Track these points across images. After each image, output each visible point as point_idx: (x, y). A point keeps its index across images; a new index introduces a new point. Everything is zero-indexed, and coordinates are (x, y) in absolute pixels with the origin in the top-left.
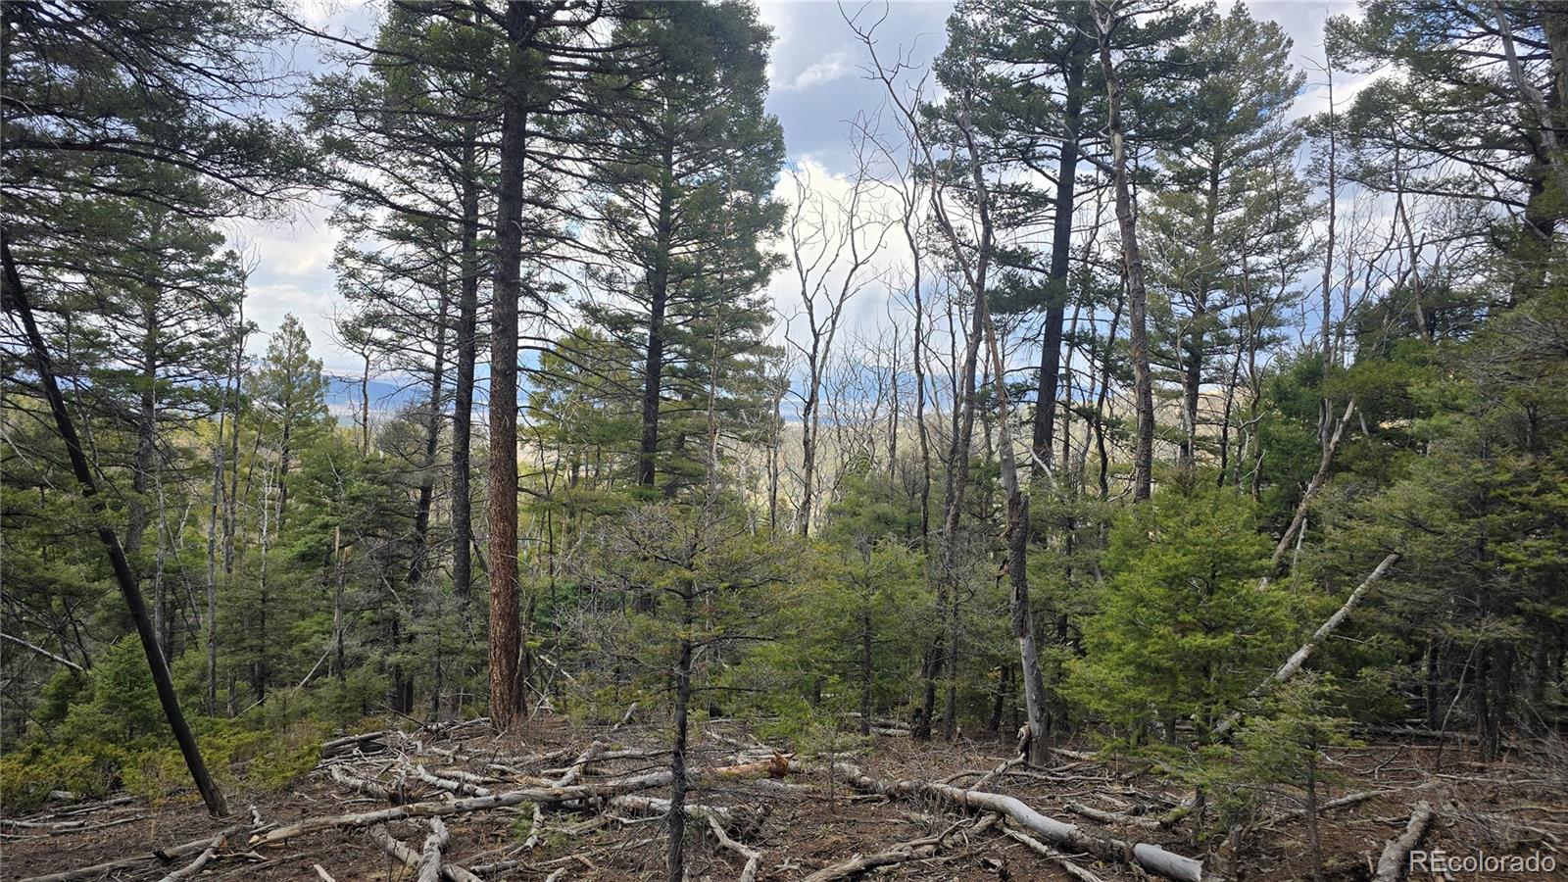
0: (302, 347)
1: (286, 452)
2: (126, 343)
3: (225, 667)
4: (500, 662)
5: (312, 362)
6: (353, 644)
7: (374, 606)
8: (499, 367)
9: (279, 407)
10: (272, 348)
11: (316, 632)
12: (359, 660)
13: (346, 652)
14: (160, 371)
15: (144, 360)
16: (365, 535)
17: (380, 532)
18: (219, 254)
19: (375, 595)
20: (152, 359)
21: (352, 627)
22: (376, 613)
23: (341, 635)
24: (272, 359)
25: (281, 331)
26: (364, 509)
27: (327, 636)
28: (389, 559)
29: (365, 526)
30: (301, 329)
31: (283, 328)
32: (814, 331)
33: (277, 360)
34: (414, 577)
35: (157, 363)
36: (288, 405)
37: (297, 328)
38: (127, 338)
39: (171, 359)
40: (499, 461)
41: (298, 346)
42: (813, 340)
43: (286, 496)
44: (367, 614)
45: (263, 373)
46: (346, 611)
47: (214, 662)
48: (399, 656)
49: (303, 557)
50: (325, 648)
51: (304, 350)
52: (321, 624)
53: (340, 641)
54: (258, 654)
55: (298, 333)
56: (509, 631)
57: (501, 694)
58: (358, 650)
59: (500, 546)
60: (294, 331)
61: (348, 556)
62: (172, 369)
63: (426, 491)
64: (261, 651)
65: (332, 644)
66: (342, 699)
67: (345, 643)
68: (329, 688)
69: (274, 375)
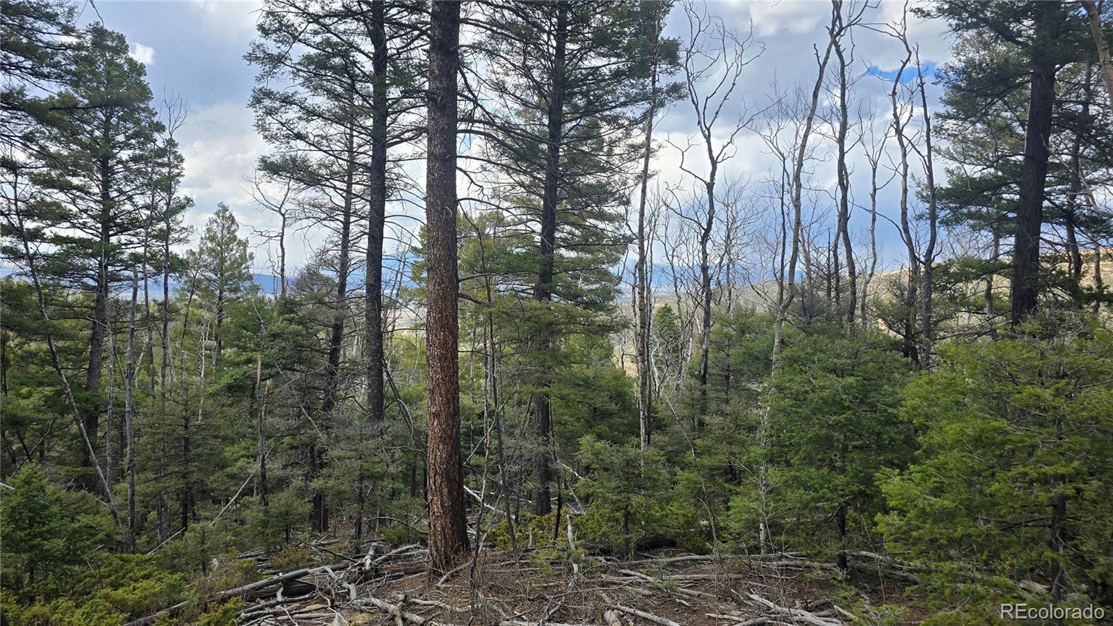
0: (232, 229)
1: (221, 311)
2: (85, 216)
3: (146, 495)
4: (441, 491)
5: (240, 241)
6: (275, 468)
7: (293, 432)
8: (437, 151)
9: (214, 277)
10: (209, 230)
11: (242, 456)
12: (282, 483)
13: (268, 474)
14: (114, 240)
15: (100, 230)
16: (284, 368)
17: (296, 367)
18: (160, 140)
19: (294, 423)
20: (106, 228)
21: (274, 452)
22: (295, 439)
23: (263, 459)
24: (208, 239)
25: (215, 217)
26: (283, 344)
27: (251, 460)
28: (306, 390)
29: (284, 361)
30: (231, 215)
31: (217, 214)
32: (711, 157)
33: (212, 239)
34: (328, 406)
35: (111, 233)
36: (222, 275)
37: (228, 214)
38: (85, 211)
39: (123, 229)
40: (438, 260)
41: (229, 228)
42: (710, 168)
43: (220, 347)
44: (287, 440)
45: (201, 250)
46: (269, 437)
47: (133, 491)
48: (321, 482)
49: (230, 388)
50: (250, 471)
51: (234, 232)
52: (247, 449)
53: (263, 466)
54: (181, 481)
55: (228, 218)
56: (451, 457)
57: (443, 529)
58: (280, 473)
59: (440, 359)
60: (225, 216)
61: (269, 389)
62: (124, 238)
63: (338, 328)
64: (184, 477)
65: (255, 468)
66: (265, 524)
67: (267, 467)
68: (253, 513)
69: (211, 251)
